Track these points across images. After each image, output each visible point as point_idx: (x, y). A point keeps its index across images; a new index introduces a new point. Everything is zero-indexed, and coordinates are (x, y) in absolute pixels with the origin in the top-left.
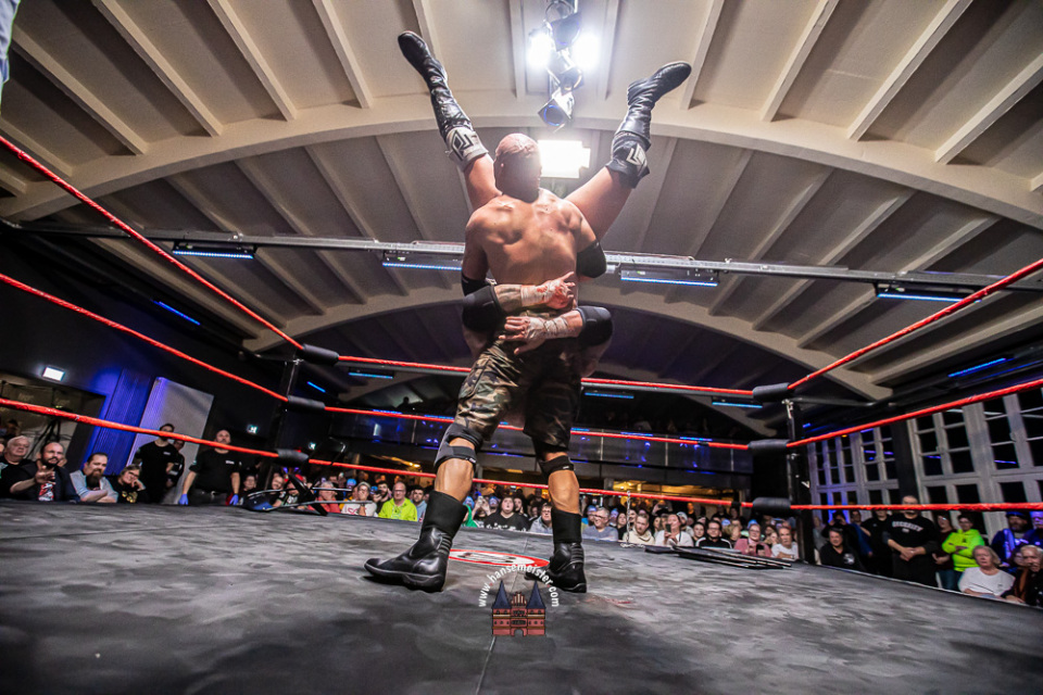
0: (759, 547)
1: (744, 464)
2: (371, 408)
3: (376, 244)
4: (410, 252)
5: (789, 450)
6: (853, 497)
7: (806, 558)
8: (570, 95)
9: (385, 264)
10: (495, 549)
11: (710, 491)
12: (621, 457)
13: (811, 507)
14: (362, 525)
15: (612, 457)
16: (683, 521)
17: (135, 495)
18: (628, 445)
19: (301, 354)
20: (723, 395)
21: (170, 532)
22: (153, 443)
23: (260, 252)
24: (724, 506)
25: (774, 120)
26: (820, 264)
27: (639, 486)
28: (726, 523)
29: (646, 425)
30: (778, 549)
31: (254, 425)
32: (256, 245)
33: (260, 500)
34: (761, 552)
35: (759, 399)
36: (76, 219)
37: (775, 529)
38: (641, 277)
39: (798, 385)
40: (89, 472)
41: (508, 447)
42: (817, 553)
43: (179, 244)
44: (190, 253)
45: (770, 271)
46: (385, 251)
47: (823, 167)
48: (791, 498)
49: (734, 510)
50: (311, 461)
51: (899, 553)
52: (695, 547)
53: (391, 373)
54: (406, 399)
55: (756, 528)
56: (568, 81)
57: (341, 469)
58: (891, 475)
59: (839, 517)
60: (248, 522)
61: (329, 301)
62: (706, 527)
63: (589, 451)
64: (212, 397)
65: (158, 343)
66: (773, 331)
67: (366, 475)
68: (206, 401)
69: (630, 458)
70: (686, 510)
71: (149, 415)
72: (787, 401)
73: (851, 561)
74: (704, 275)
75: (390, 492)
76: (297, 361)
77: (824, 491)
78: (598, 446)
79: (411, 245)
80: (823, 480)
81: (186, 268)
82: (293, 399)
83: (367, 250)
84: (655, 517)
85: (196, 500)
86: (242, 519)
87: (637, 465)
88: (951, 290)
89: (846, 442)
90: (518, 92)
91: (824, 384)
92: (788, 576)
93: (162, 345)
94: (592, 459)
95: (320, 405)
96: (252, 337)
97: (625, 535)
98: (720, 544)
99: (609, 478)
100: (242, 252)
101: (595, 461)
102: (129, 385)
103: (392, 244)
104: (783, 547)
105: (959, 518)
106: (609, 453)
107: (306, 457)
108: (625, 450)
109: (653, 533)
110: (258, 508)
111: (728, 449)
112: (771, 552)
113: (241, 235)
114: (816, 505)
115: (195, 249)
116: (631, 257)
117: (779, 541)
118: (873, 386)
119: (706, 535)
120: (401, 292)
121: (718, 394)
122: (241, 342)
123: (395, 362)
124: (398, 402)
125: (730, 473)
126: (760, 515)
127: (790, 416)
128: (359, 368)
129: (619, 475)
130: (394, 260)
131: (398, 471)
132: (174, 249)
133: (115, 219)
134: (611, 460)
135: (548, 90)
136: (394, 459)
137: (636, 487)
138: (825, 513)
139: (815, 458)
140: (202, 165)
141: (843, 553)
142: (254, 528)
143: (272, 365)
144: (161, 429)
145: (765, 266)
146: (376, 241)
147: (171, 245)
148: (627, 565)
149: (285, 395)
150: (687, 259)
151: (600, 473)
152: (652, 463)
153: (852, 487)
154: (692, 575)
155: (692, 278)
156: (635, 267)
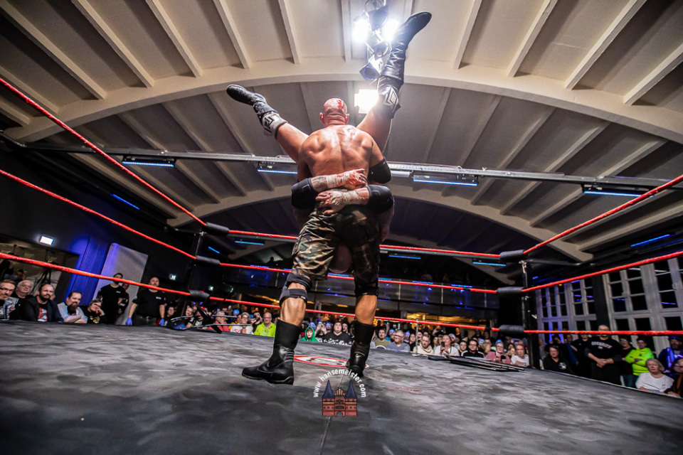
0: (503, 357)
1: (494, 303)
2: (249, 264)
3: (253, 158)
4: (276, 163)
5: (523, 294)
6: (565, 326)
7: (534, 365)
8: (380, 60)
9: (259, 171)
10: (331, 356)
11: (471, 320)
12: (412, 297)
13: (537, 331)
14: (245, 339)
15: (408, 297)
16: (453, 340)
17: (98, 319)
18: (417, 289)
19: (205, 229)
20: (482, 257)
21: (122, 343)
22: (109, 285)
23: (179, 163)
24: (480, 331)
25: (515, 76)
26: (545, 171)
27: (424, 316)
28: (481, 341)
29: (428, 276)
30: (515, 359)
31: (174, 275)
32: (176, 158)
33: (178, 323)
34: (504, 361)
35: (504, 260)
36: (60, 141)
37: (514, 347)
38: (427, 179)
39: (529, 252)
40: (69, 303)
41: (338, 290)
42: (541, 362)
43: (126, 157)
44: (133, 163)
45: (512, 176)
46: (259, 162)
47: (548, 107)
48: (524, 325)
49: (486, 333)
50: (211, 298)
51: (596, 362)
52: (461, 357)
53: (263, 241)
54: (272, 258)
55: (500, 344)
56: (379, 50)
57: (230, 303)
58: (591, 311)
59: (556, 339)
60: (171, 338)
61: (223, 194)
62: (468, 343)
63: (392, 293)
64: (147, 256)
65: (114, 221)
66: (514, 216)
67: (246, 308)
68: (143, 259)
69: (418, 298)
70: (454, 333)
71: (107, 267)
72: (523, 262)
73: (564, 367)
74: (468, 178)
75: (261, 318)
76: (202, 233)
77: (546, 321)
78: (397, 290)
79: (276, 158)
80: (545, 314)
81: (132, 173)
82: (200, 258)
83: (247, 161)
84: (434, 337)
85: (138, 322)
86: (167, 335)
87: (423, 303)
88: (633, 189)
89: (562, 289)
90: (346, 59)
91: (547, 251)
92: (522, 376)
93: (117, 223)
94: (393, 298)
95: (217, 262)
96: (173, 217)
97: (415, 348)
98: (477, 355)
99: (404, 311)
100: (167, 162)
101: (394, 300)
102: (95, 247)
103: (264, 158)
104: (519, 358)
105: (638, 340)
106: (405, 294)
107: (208, 295)
108: (415, 292)
109: (433, 347)
110: (177, 328)
111: (483, 293)
112: (511, 361)
113: (166, 151)
114: (541, 331)
115: (136, 161)
116: (420, 167)
117: (516, 354)
118: (580, 252)
119: (468, 349)
120: (270, 189)
121: (477, 257)
122: (166, 221)
123: (265, 235)
124: (267, 260)
125: (484, 309)
126: (503, 336)
127: (524, 272)
128: (240, 238)
129: (409, 309)
130: (265, 168)
131: (267, 305)
132: (123, 160)
133: (87, 141)
134: (406, 300)
135: (366, 57)
136: (264, 297)
137: (422, 317)
138: (547, 335)
139: (541, 299)
140: (141, 106)
141: (559, 362)
142: (175, 341)
143: (186, 235)
144: (114, 276)
145: (509, 173)
146: (253, 156)
147: (121, 158)
148: (417, 368)
149: (194, 255)
150: (457, 167)
151: (399, 307)
152: (433, 302)
153: (565, 319)
154: (459, 374)
155: (461, 180)
156: (423, 173)
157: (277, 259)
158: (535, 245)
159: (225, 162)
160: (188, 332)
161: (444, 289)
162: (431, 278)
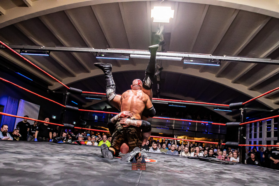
0: (226, 158)
1: (223, 131)
2: (94, 110)
4: (106, 53)
5: (240, 126)
6: (260, 143)
7: (242, 162)
11: (211, 140)
12: (180, 127)
13: (246, 145)
14: (93, 148)
15: (179, 127)
16: (201, 149)
18: (183, 123)
20: (218, 106)
21: (32, 149)
23: (51, 53)
24: (215, 145)
27: (186, 137)
28: (215, 150)
29: (190, 117)
30: (232, 159)
31: (55, 116)
32: (50, 51)
33: (59, 140)
34: (226, 159)
35: (231, 108)
37: (232, 153)
38: (191, 62)
39: (246, 103)
42: (245, 161)
43: (22, 50)
44: (26, 54)
45: (241, 60)
46: (97, 52)
48: (239, 142)
50: (75, 127)
53: (100, 97)
54: (106, 107)
57: (85, 130)
58: (275, 136)
59: (255, 149)
60: (57, 148)
61: (78, 71)
62: (208, 151)
63: (170, 125)
64: (39, 106)
65: (20, 87)
66: (239, 83)
67: (93, 133)
68: (38, 107)
69: (184, 128)
70: (202, 145)
71: (19, 112)
72: (241, 109)
73: (257, 163)
74: (215, 62)
75: (101, 138)
76: (68, 93)
77: (250, 140)
78: (172, 124)
79: (106, 50)
80: (251, 137)
81: (26, 59)
82: (67, 106)
83: (90, 52)
84: (191, 148)
86: (54, 146)
87: (186, 130)
89: (261, 124)
91: (256, 103)
92: (235, 167)
93: (22, 88)
94: (170, 128)
95: (77, 108)
96: (51, 85)
97: (181, 153)
100: (45, 53)
101: (171, 129)
103: (99, 50)
104: (234, 158)
106: (177, 126)
107: (73, 126)
108: (181, 125)
111: (218, 125)
112: (230, 160)
113: (44, 47)
114: (247, 145)
115: (28, 52)
116: (188, 54)
117: (233, 156)
118: (274, 104)
121: (216, 106)
122: (48, 87)
123: (102, 94)
124: (103, 108)
125: (218, 134)
126: (227, 148)
127: (242, 114)
128: (89, 96)
129: (179, 134)
130: (100, 56)
131: (104, 131)
132: (21, 53)
134: (177, 129)
136: (102, 127)
138: (250, 148)
139: (249, 129)
141: (255, 161)
142: (59, 148)
145: (239, 58)
146: (93, 49)
147: (19, 51)
148: (181, 162)
149: (64, 105)
150: (209, 55)
151: (173, 133)
152: (191, 130)
153: (261, 139)
154: (203, 165)
155: (211, 63)
156: (189, 58)
157: (108, 107)
158: (249, 100)
159: (77, 53)
160: (64, 145)
161: (198, 123)
162: (191, 118)
